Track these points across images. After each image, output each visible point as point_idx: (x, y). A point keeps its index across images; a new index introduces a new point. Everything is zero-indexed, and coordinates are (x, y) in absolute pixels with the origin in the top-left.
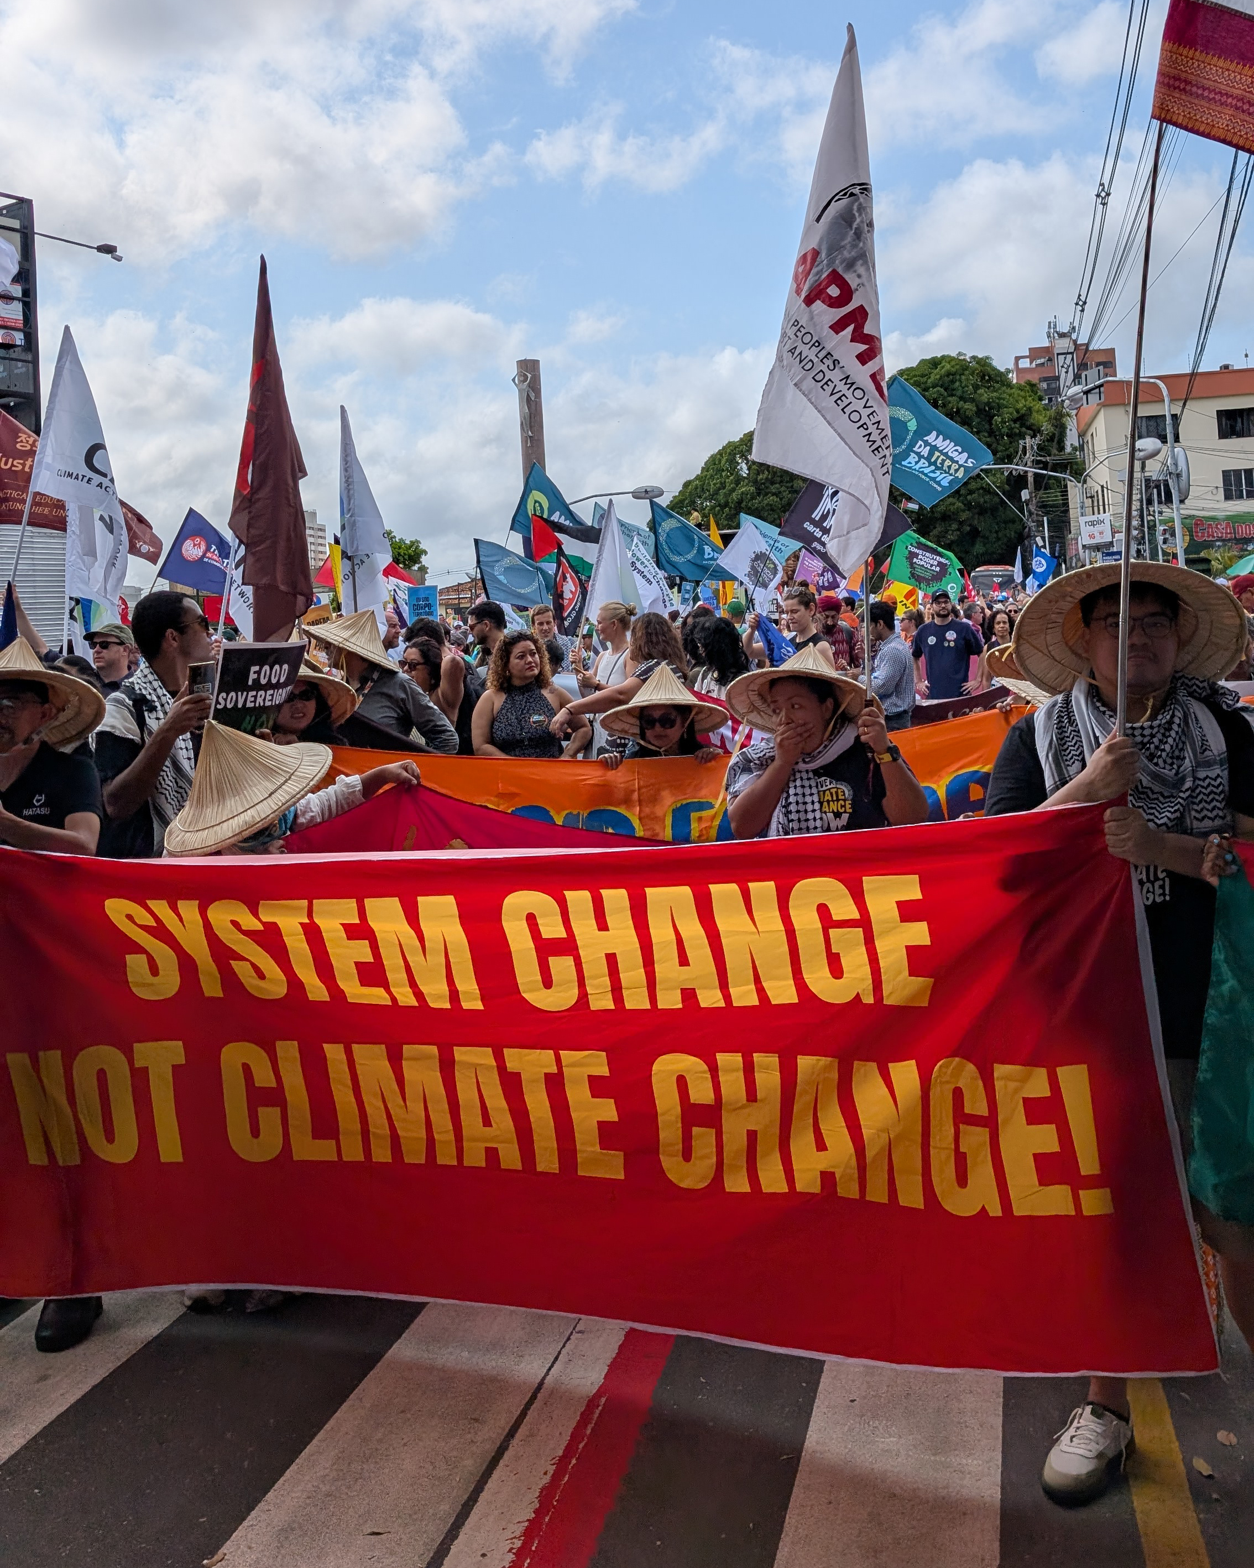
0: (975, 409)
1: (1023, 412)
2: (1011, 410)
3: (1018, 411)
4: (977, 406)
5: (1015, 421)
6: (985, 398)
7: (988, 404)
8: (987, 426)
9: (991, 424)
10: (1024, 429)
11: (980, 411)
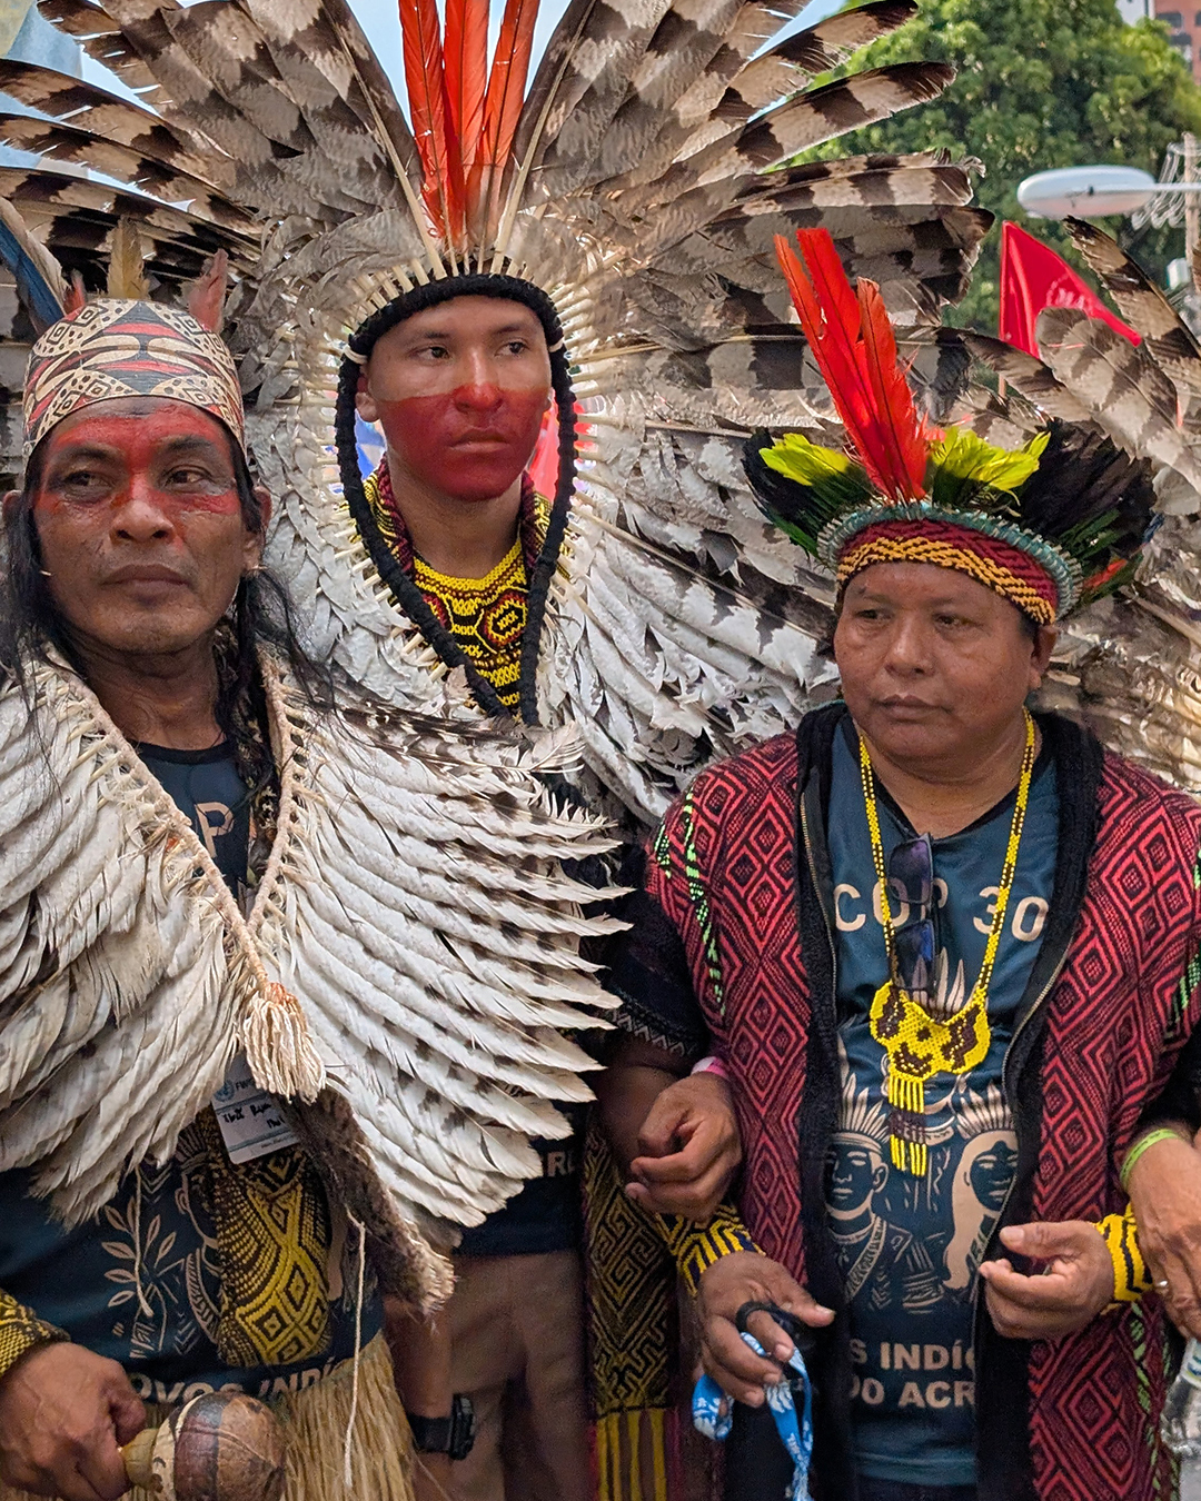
0: (1049, 74)
1: (1157, 83)
2: (1132, 79)
3: (1145, 82)
4: (1053, 68)
5: (1137, 105)
6: (1072, 51)
7: (1080, 65)
8: (1075, 117)
9: (1082, 112)
10: (1157, 126)
11: (1060, 83)
